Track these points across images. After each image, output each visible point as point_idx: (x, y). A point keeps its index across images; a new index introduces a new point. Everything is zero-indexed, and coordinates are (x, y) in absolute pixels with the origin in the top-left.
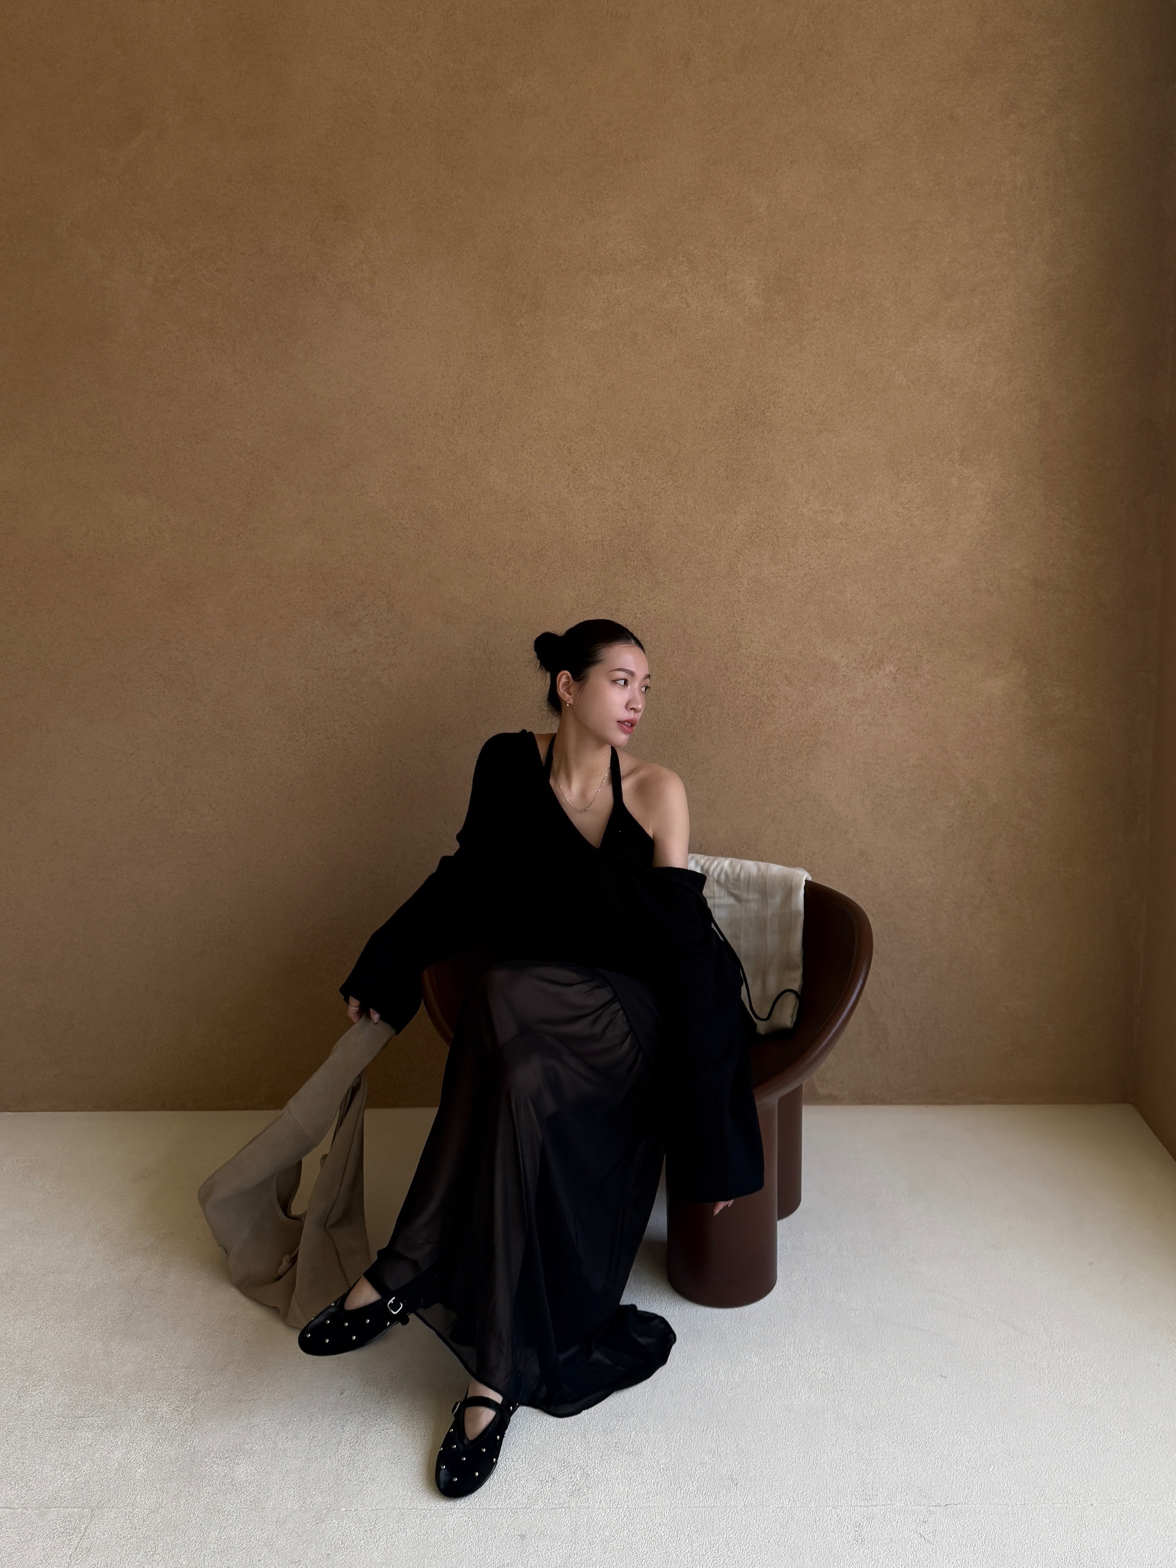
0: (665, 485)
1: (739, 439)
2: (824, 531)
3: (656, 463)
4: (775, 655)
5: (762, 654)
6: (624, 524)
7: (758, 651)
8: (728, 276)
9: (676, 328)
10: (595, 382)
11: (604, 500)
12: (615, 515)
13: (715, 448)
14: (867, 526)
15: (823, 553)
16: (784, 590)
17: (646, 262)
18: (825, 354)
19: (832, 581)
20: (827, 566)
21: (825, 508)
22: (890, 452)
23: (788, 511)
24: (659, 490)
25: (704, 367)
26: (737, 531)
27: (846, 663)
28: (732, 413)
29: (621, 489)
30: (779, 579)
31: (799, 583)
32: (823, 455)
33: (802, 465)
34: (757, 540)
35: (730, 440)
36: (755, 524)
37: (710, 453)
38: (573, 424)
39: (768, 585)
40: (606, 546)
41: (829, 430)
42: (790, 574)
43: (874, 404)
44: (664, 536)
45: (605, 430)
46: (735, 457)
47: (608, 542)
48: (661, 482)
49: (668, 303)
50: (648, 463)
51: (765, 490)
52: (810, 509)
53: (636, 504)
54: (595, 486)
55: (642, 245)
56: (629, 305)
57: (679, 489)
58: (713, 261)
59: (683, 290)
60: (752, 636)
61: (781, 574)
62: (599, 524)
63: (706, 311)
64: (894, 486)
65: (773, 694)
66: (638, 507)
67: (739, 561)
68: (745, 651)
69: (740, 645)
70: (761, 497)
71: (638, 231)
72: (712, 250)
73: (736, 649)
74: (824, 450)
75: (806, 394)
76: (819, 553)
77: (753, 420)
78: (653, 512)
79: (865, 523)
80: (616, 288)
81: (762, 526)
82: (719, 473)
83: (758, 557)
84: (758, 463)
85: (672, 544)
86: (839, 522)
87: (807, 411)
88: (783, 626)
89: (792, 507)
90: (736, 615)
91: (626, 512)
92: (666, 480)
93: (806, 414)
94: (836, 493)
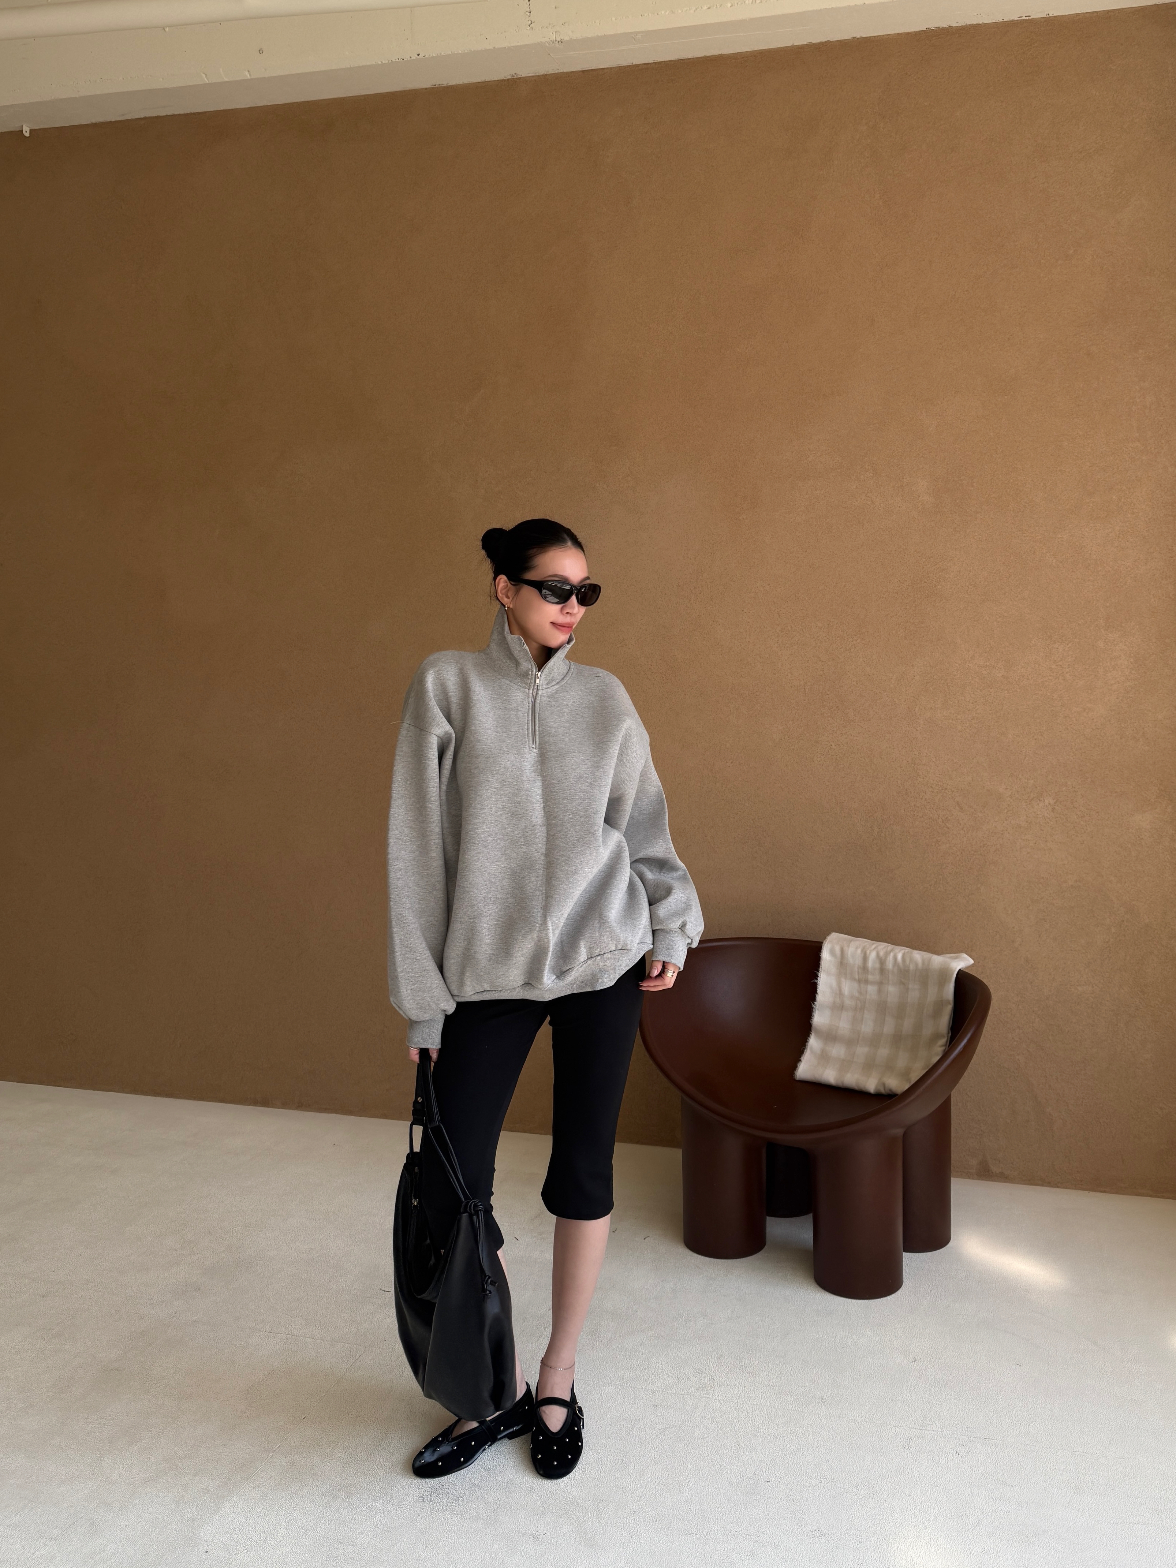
0: (855, 642)
1: (915, 607)
2: (988, 682)
3: (847, 624)
4: (948, 784)
5: (937, 783)
6: (821, 673)
7: (934, 780)
8: (905, 480)
9: (863, 519)
10: (799, 561)
11: (806, 654)
12: (815, 665)
13: (896, 614)
14: (1025, 680)
15: (988, 701)
16: (955, 730)
17: (839, 470)
18: (986, 540)
19: (996, 724)
20: (991, 712)
21: (988, 664)
22: (1044, 619)
23: (957, 665)
24: (850, 646)
25: (886, 550)
26: (914, 681)
27: (1010, 794)
28: (909, 586)
29: (820, 645)
30: (951, 721)
31: (967, 725)
32: (986, 620)
33: (968, 628)
34: (931, 688)
35: (908, 607)
36: (929, 676)
37: (891, 617)
38: (782, 593)
39: (941, 725)
40: (807, 690)
41: (991, 600)
42: (959, 717)
43: (1028, 580)
44: (855, 683)
45: (807, 599)
46: (911, 621)
47: (809, 687)
48: (851, 639)
49: (857, 501)
50: (841, 625)
51: (937, 648)
52: (976, 664)
53: (831, 657)
54: (799, 642)
55: (836, 457)
56: (826, 503)
57: (866, 646)
58: (892, 468)
59: (869, 491)
60: (928, 768)
61: (952, 717)
62: (801, 672)
63: (888, 506)
64: (1048, 647)
65: (947, 818)
66: (833, 659)
67: (916, 705)
68: (922, 780)
69: (918, 775)
70: (933, 654)
71: (834, 447)
72: (892, 460)
73: (915, 778)
74: (987, 616)
75: (970, 572)
76: (985, 700)
77: (927, 591)
78: (845, 664)
79: (1023, 676)
80: (816, 490)
81: (935, 677)
82: (899, 633)
83: (932, 702)
84: (931, 626)
85: (861, 690)
86: (1001, 675)
87: (971, 585)
88: (955, 761)
89: (960, 663)
90: (914, 749)
91: (823, 663)
92: (855, 638)
93: (970, 587)
94: (998, 651)
